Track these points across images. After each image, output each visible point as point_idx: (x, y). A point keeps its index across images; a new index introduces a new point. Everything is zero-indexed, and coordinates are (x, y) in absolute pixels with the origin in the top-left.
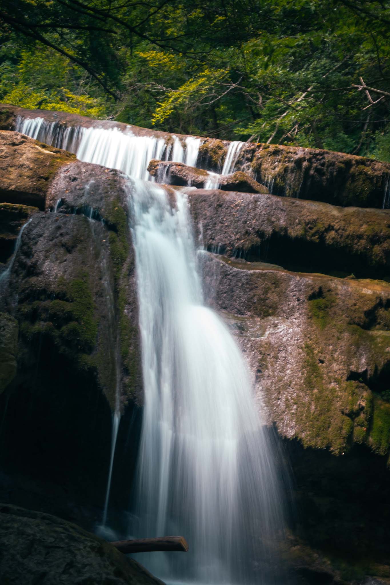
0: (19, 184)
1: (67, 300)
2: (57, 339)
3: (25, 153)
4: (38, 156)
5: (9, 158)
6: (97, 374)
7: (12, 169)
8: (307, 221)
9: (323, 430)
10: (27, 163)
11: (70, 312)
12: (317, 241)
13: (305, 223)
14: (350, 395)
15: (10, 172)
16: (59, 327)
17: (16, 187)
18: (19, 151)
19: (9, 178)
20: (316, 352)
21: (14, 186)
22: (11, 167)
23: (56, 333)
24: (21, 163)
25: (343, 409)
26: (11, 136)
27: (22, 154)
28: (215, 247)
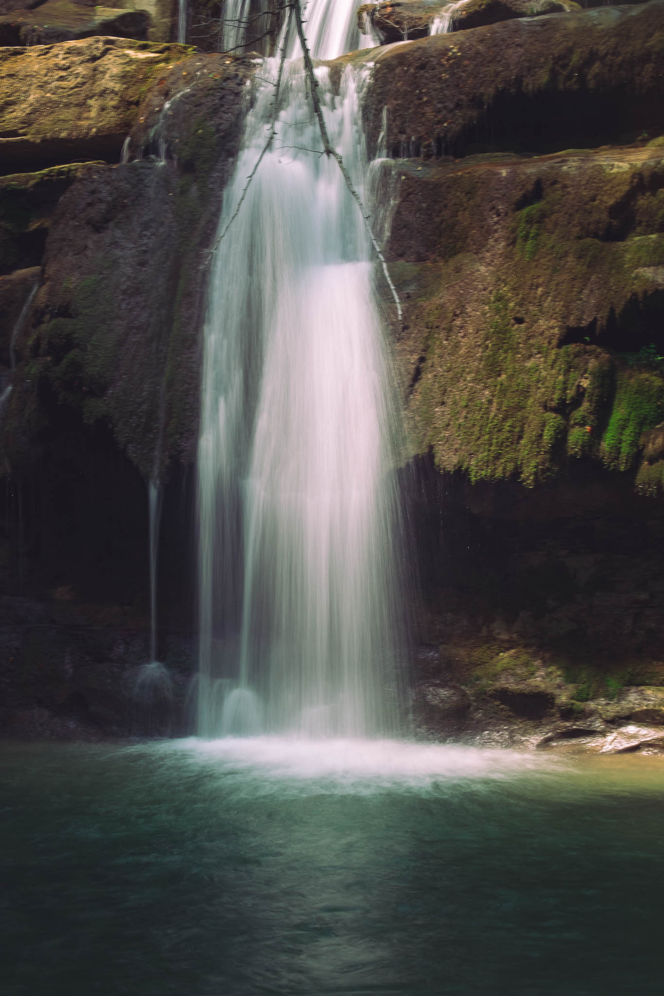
0: (101, 124)
3: (108, 69)
4: (128, 69)
5: (87, 85)
6: (114, 427)
7: (91, 102)
8: (556, 55)
9: (507, 446)
10: (111, 85)
12: (576, 87)
13: (554, 58)
14: (562, 372)
15: (91, 106)
17: (99, 130)
18: (101, 69)
19: (87, 118)
20: (512, 304)
21: (94, 130)
22: (91, 98)
24: (102, 88)
25: (546, 402)
26: (89, 47)
27: (104, 73)
28: (405, 145)
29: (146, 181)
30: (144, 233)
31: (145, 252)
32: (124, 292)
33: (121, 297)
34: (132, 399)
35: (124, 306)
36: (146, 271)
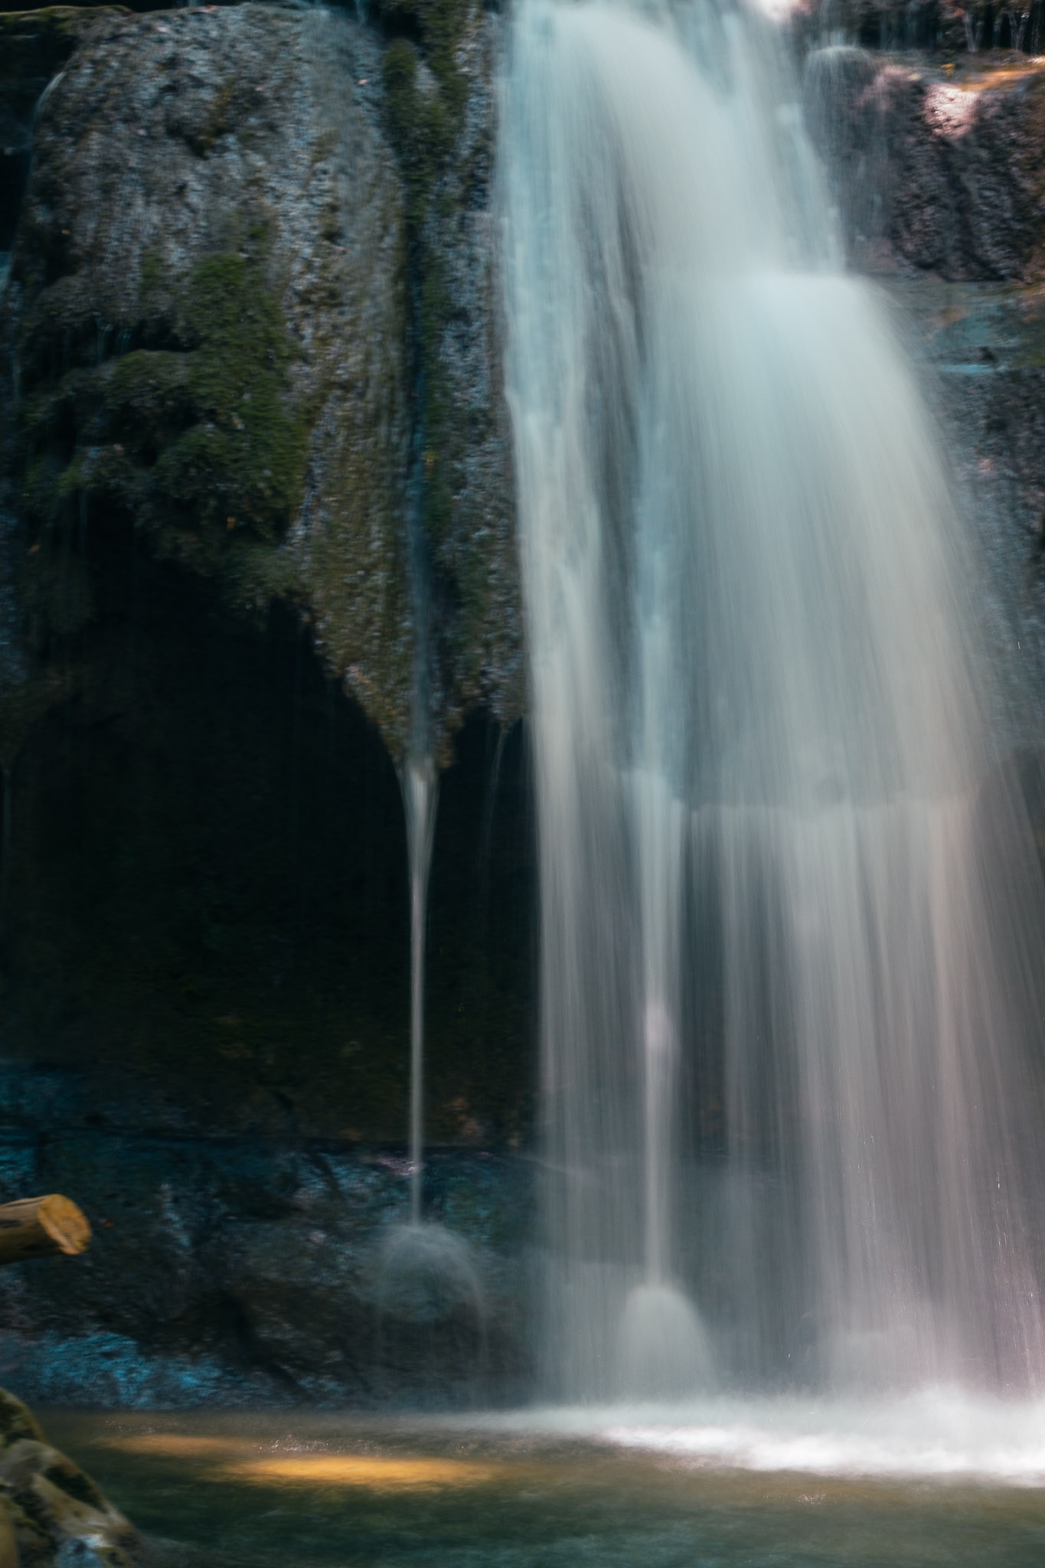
1: (175, 346)
2: (147, 507)
6: (314, 619)
11: (180, 387)
16: (148, 456)
23: (138, 483)
28: (894, 21)
29: (297, 48)
30: (320, 165)
31: (333, 208)
32: (304, 298)
33: (298, 309)
34: (349, 556)
35: (308, 331)
36: (344, 253)
